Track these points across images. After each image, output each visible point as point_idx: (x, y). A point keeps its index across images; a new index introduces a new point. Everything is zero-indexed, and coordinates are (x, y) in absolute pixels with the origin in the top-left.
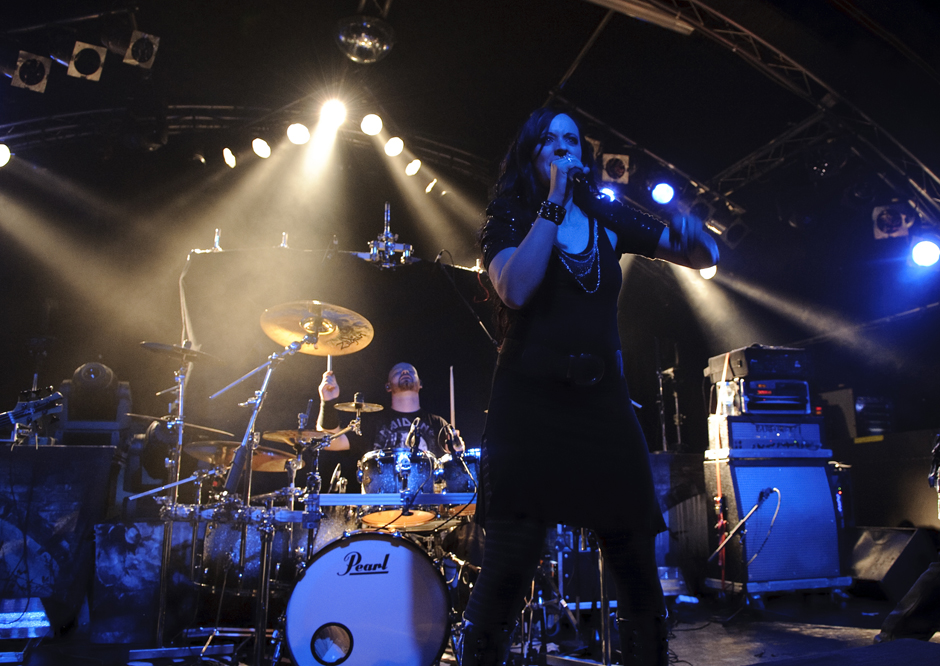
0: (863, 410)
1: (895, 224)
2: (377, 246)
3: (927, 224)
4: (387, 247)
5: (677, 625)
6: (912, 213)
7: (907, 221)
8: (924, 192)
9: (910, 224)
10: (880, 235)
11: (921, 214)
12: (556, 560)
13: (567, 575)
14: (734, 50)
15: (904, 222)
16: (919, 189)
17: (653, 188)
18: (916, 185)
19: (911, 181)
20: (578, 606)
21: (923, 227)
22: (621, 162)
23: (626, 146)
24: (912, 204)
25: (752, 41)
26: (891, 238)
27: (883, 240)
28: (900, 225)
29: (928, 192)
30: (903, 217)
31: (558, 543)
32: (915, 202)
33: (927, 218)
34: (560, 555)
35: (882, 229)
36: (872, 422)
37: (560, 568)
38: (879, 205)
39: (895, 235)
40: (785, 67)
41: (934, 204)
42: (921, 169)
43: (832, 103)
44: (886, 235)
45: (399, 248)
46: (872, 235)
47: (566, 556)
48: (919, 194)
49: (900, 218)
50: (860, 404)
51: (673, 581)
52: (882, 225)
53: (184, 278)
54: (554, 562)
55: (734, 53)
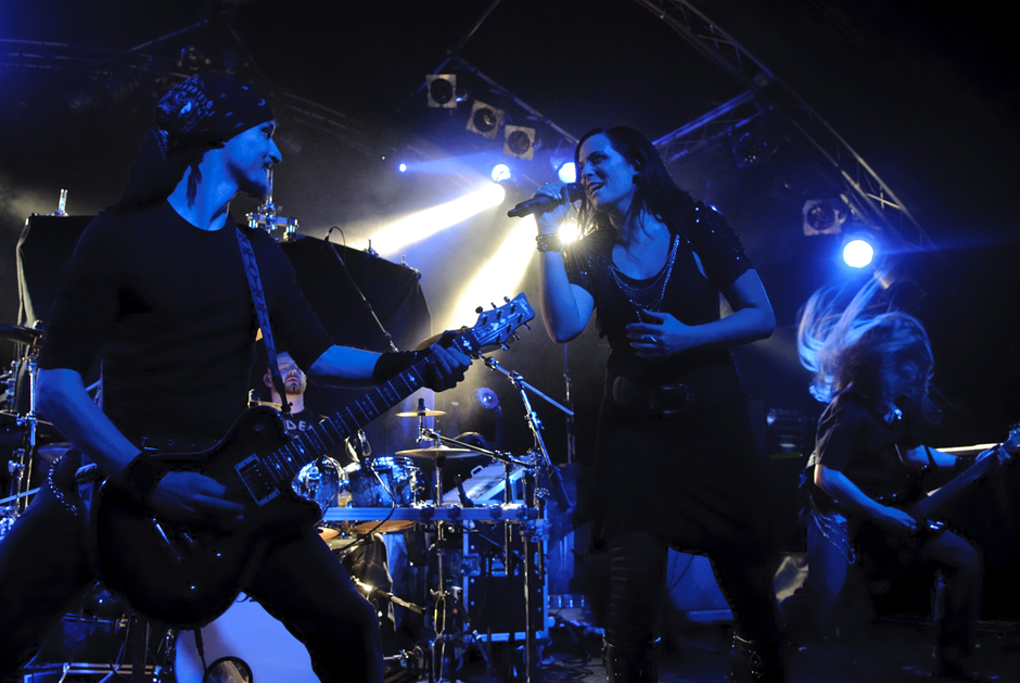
0: (774, 423)
1: (826, 220)
2: (257, 219)
3: (859, 221)
4: (268, 221)
5: (590, 660)
6: (844, 209)
7: (840, 217)
8: (857, 187)
9: (842, 221)
10: (809, 231)
11: (854, 210)
12: (461, 586)
13: (473, 603)
14: (662, 17)
15: (836, 217)
16: (852, 183)
17: (560, 167)
18: (848, 178)
19: (844, 173)
20: (489, 638)
21: (854, 224)
22: (526, 136)
23: (530, 118)
24: (844, 199)
25: (681, 9)
26: (821, 236)
27: (813, 237)
28: (833, 220)
29: (861, 187)
30: (837, 212)
31: (464, 567)
32: (848, 197)
33: (860, 215)
34: (466, 580)
35: (812, 225)
36: (784, 436)
37: (465, 595)
38: (811, 198)
39: (826, 232)
40: (716, 40)
41: (867, 199)
42: (856, 161)
43: (764, 83)
44: (817, 232)
45: (282, 222)
46: (802, 231)
47: (472, 580)
48: (852, 188)
49: (833, 214)
50: (771, 417)
51: (579, 611)
52: (812, 220)
53: (22, 247)
54: (457, 588)
55: (662, 20)
